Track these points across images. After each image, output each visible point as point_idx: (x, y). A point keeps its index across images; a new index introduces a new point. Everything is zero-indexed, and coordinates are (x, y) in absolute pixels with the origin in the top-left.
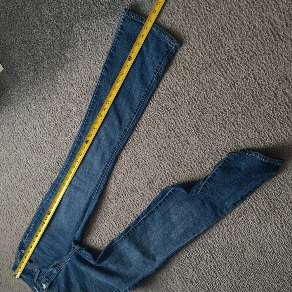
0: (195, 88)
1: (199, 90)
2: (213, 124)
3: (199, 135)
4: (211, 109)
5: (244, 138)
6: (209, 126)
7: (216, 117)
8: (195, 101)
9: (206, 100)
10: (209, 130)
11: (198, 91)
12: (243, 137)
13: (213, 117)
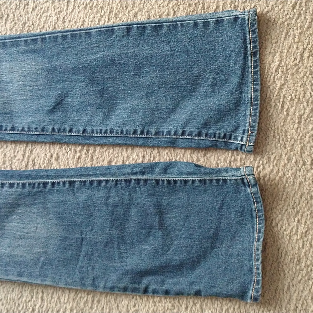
0: (301, 90)
1: (304, 97)
2: (273, 166)
3: (235, 160)
4: (292, 142)
5: (298, 229)
6: (265, 162)
7: (289, 160)
8: (283, 107)
9: (299, 122)
10: (258, 167)
11: (301, 98)
12: (297, 227)
13: (284, 155)
